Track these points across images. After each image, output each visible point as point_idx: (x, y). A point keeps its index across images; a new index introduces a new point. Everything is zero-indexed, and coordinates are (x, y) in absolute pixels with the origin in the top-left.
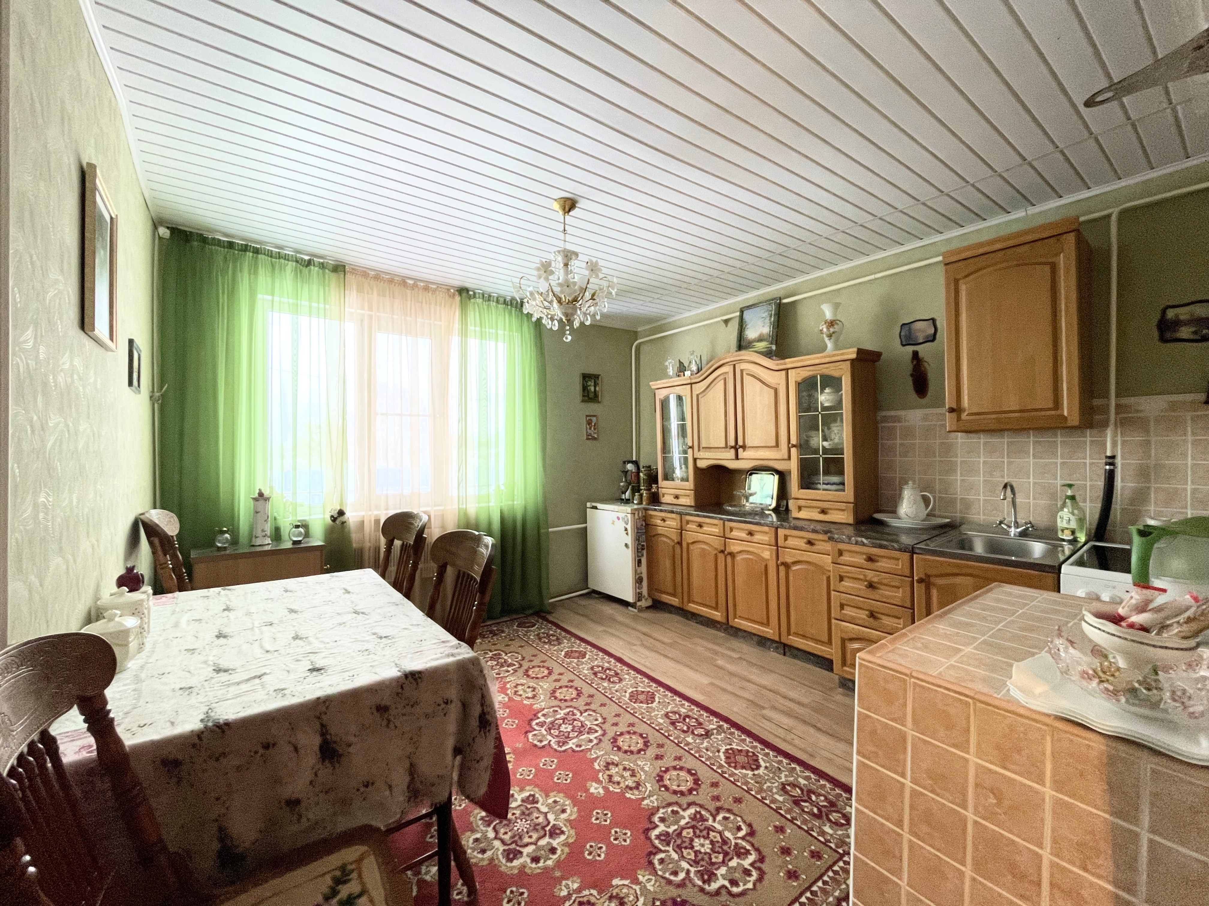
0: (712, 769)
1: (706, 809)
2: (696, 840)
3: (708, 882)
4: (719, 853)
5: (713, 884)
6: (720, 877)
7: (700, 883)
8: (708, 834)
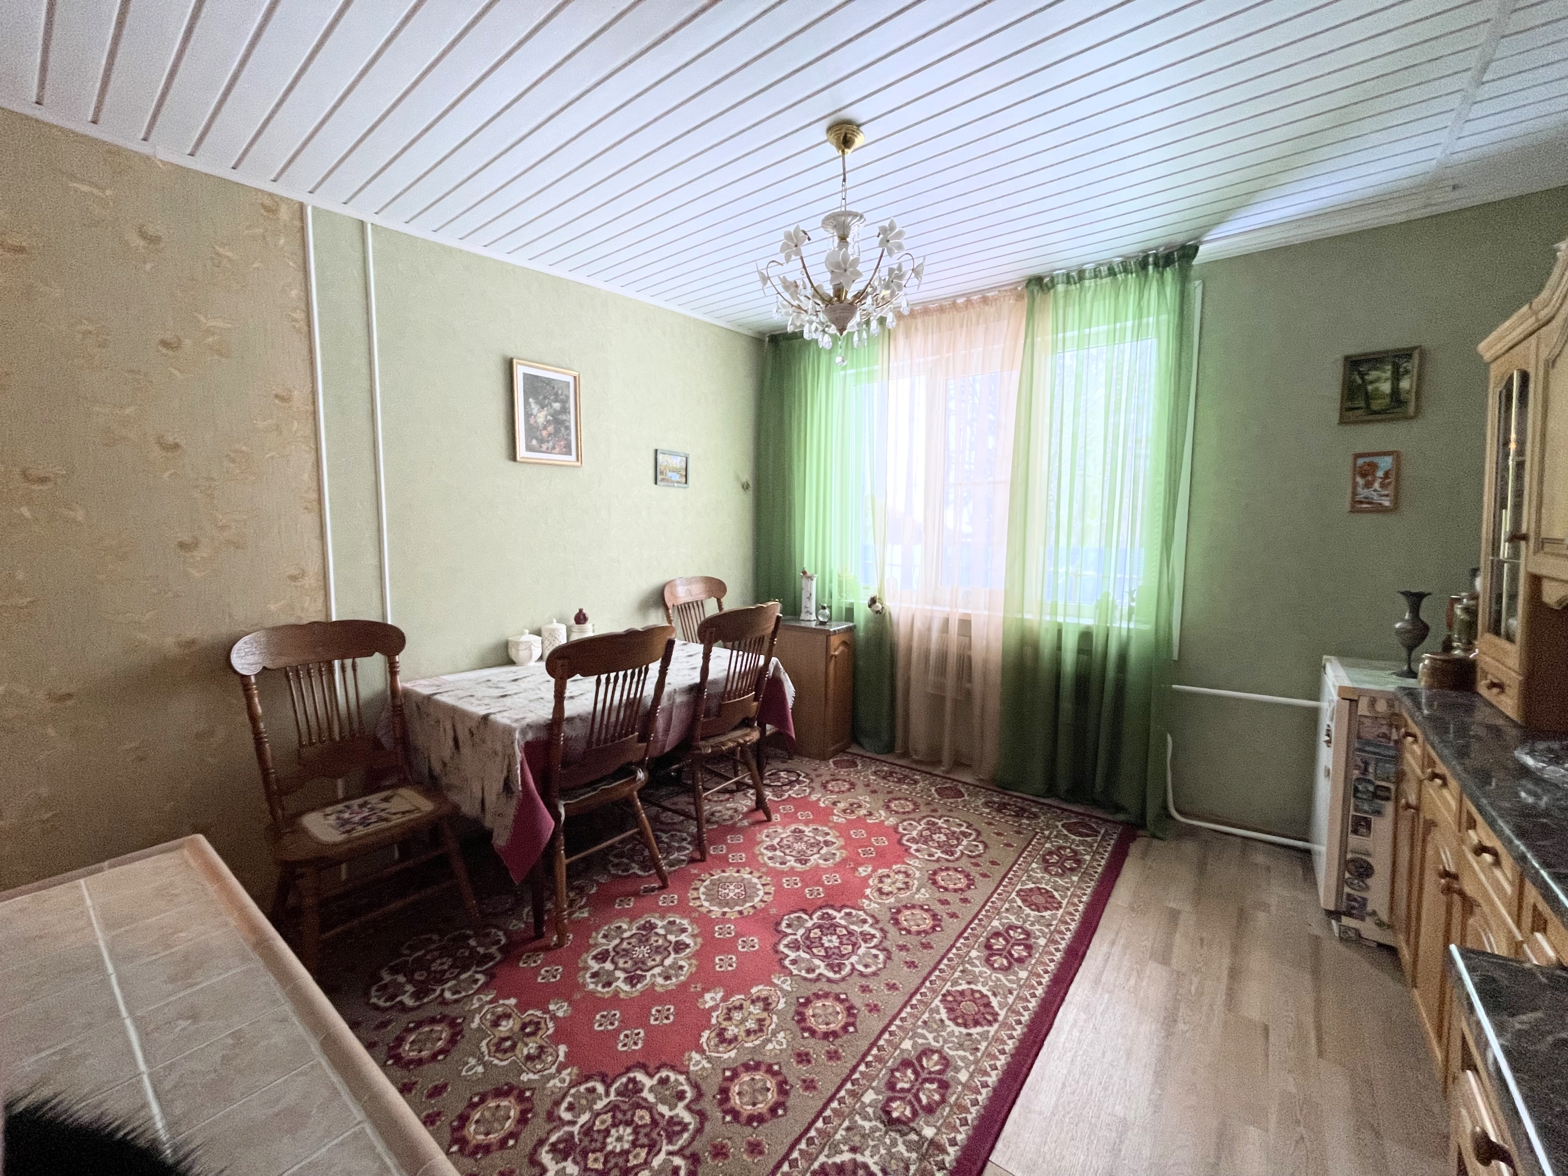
0: (798, 1141)
1: (693, 1139)
2: (629, 1130)
3: (554, 1149)
4: (605, 1163)
5: (550, 1156)
6: (560, 1166)
7: (553, 1138)
8: (642, 1146)
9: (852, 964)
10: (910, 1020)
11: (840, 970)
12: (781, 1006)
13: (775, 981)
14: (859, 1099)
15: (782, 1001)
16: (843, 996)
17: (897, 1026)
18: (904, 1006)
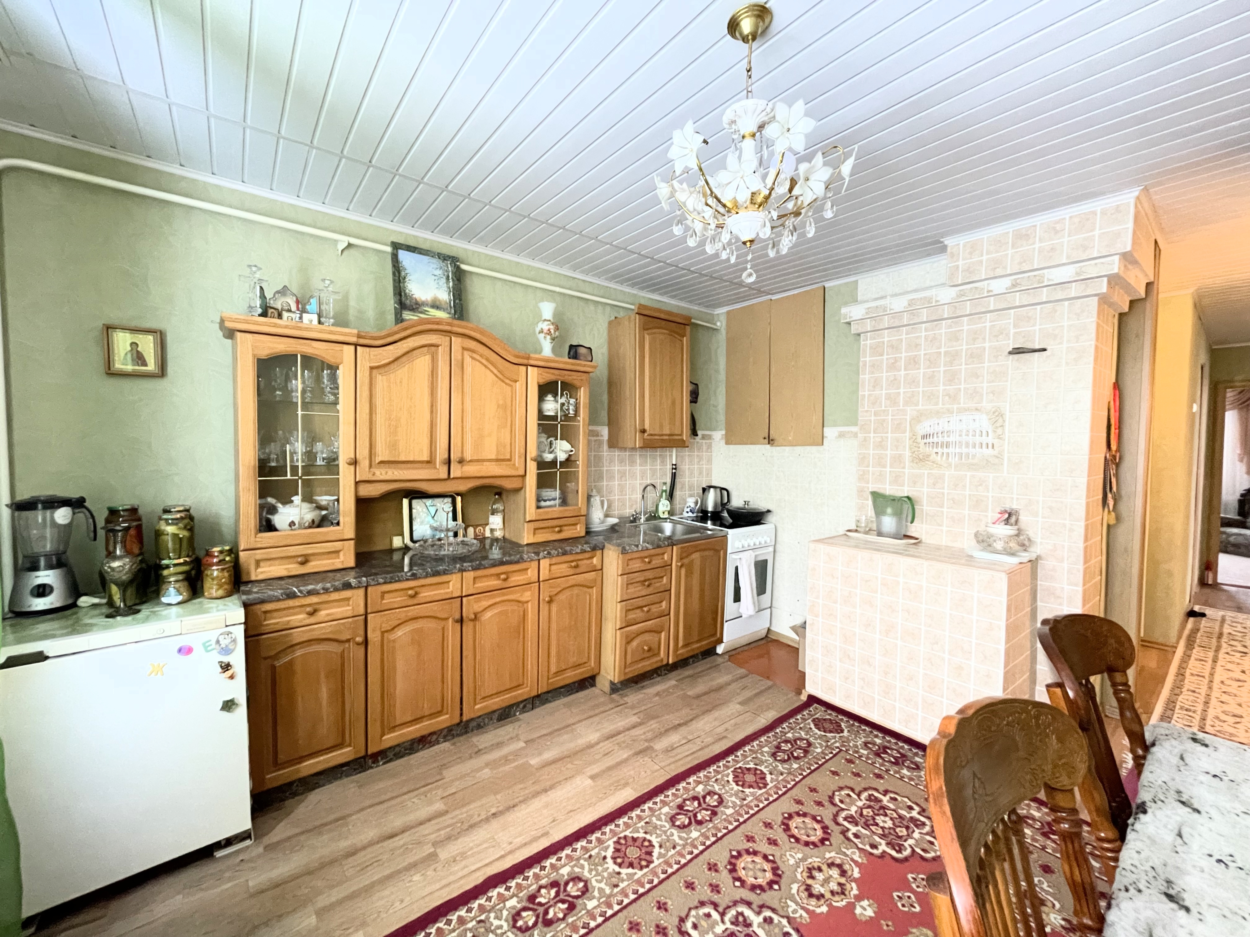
9: (723, 921)
10: (685, 852)
11: (737, 917)
12: (795, 887)
13: (805, 914)
14: (736, 811)
15: (794, 891)
16: (738, 884)
17: (697, 848)
18: (685, 865)
